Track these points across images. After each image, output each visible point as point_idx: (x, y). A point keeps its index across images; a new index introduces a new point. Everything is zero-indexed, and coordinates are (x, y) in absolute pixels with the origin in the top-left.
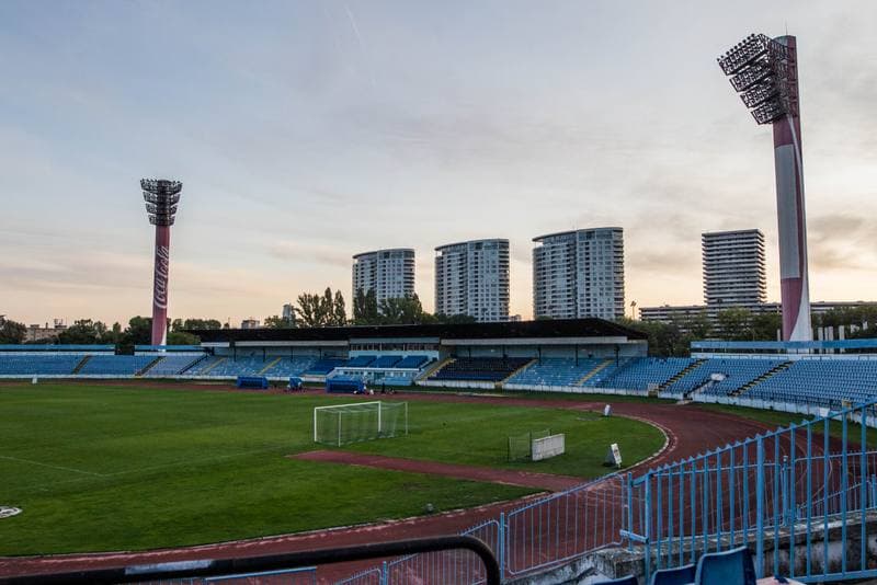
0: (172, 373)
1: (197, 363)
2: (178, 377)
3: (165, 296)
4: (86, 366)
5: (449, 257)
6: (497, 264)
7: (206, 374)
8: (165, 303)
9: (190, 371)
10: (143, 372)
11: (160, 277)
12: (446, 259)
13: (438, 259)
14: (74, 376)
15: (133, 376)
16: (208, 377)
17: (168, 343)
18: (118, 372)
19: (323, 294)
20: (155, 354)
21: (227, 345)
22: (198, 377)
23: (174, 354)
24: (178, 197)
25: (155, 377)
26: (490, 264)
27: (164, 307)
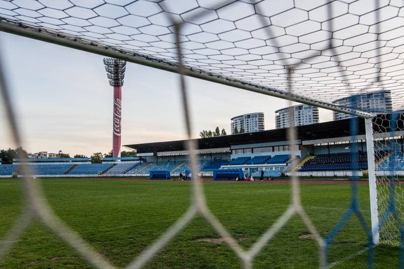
0: (119, 173)
1: (135, 166)
2: (122, 175)
3: (120, 128)
4: (73, 170)
5: (283, 115)
6: (312, 117)
7: (139, 173)
8: (119, 133)
9: (130, 172)
10: (103, 173)
11: (116, 117)
12: (281, 117)
13: (277, 117)
14: (65, 176)
15: (97, 175)
16: (139, 175)
17: (121, 156)
18: (89, 173)
19: (215, 131)
20: (113, 163)
21: (152, 154)
22: (134, 175)
23: (123, 162)
24: (125, 69)
25: (109, 175)
26: (308, 118)
27: (119, 135)
